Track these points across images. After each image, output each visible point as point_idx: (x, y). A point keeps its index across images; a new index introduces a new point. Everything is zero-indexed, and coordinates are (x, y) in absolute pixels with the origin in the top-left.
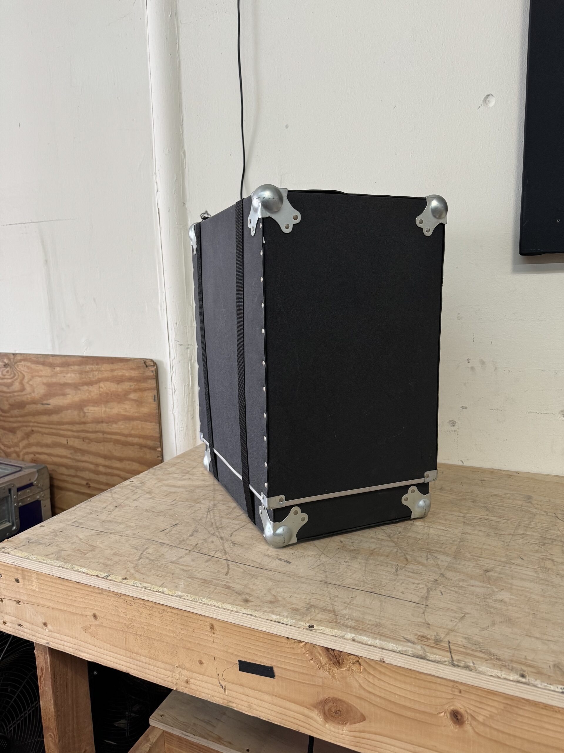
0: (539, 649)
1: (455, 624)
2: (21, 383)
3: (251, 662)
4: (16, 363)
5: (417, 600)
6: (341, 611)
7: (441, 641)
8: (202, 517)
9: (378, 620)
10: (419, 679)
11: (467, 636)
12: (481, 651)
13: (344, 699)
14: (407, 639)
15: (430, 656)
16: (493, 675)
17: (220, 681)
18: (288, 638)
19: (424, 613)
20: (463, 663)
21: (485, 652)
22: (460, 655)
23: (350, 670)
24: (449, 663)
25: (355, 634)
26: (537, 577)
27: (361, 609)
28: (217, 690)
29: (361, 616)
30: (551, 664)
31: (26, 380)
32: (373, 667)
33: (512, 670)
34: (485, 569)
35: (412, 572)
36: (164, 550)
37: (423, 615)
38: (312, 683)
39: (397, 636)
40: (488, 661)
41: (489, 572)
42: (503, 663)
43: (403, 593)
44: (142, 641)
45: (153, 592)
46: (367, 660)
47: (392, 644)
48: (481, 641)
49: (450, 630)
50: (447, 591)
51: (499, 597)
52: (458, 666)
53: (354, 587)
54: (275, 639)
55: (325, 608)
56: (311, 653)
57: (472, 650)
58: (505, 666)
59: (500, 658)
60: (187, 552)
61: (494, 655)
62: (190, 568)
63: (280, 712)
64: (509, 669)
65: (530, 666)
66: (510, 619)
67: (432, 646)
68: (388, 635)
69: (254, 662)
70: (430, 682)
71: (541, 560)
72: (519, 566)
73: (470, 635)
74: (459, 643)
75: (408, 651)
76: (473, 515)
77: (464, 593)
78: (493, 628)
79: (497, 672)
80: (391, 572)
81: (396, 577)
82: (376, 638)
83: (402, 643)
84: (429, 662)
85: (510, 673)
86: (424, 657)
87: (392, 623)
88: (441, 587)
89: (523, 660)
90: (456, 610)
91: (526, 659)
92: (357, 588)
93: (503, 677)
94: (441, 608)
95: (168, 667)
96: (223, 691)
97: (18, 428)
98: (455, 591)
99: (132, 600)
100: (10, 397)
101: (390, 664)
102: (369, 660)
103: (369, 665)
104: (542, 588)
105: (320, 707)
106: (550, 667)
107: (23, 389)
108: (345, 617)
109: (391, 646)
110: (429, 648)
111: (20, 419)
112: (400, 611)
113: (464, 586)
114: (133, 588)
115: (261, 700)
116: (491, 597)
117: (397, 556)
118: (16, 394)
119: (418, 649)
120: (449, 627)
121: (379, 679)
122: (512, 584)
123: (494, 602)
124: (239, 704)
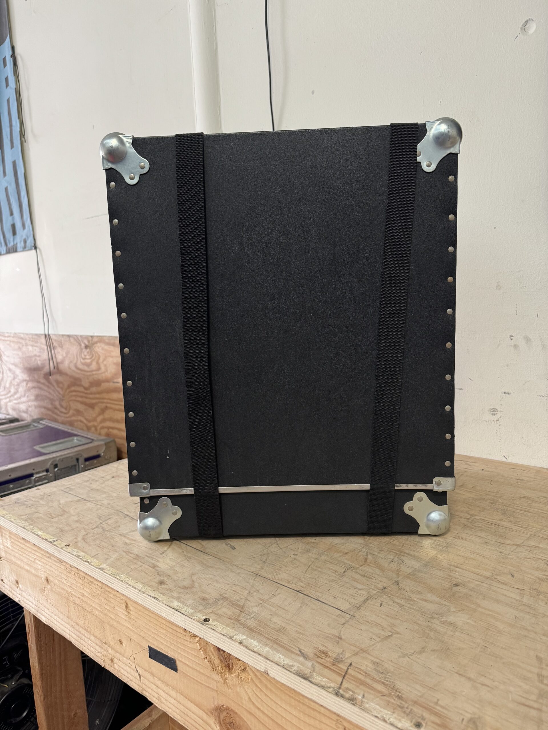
0: (464, 693)
1: (373, 643)
2: (98, 363)
3: (159, 650)
4: (93, 344)
5: (345, 606)
6: (250, 608)
7: (342, 661)
9: (283, 625)
10: (303, 704)
11: (377, 661)
12: (383, 683)
13: (236, 711)
14: (303, 652)
15: (316, 677)
16: (379, 716)
17: (136, 665)
18: (185, 630)
19: (343, 624)
20: (351, 693)
21: (387, 684)
22: (354, 683)
23: (239, 678)
24: (334, 690)
25: (247, 636)
26: (519, 601)
27: (274, 609)
28: (133, 675)
29: (269, 617)
30: (469, 716)
31: (101, 360)
32: (259, 679)
33: (408, 715)
34: (454, 583)
35: (362, 575)
37: (342, 626)
38: (207, 685)
39: (293, 647)
40: (385, 697)
41: (458, 587)
42: (401, 703)
43: (335, 598)
44: (79, 610)
45: (82, 561)
46: (253, 669)
47: (281, 656)
48: (392, 670)
49: (362, 650)
50: (391, 603)
51: (451, 619)
52: (342, 696)
53: (283, 583)
54: (175, 628)
55: (236, 602)
56: (205, 651)
57: (374, 679)
58: (402, 707)
59: (402, 696)
61: (396, 691)
63: (183, 711)
64: (404, 712)
65: (436, 714)
66: (448, 649)
67: (326, 666)
68: (284, 643)
69: (161, 651)
70: (314, 710)
71: (538, 581)
72: (503, 584)
73: (381, 660)
74: (362, 668)
75: (294, 666)
76: (482, 518)
77: (410, 608)
78: (418, 657)
79: (386, 714)
80: (338, 572)
81: (340, 578)
82: (267, 645)
83: (293, 656)
84: (311, 685)
85: (403, 718)
86: (308, 677)
87: (298, 630)
88: (386, 597)
89: (432, 705)
90: (385, 626)
91: (436, 703)
92: (286, 585)
93: (391, 721)
94: (368, 622)
95: (98, 641)
96: (138, 677)
97: (96, 404)
98: (399, 604)
99: (70, 567)
100: (90, 375)
101: (274, 678)
102: (255, 669)
103: (256, 675)
104: (518, 616)
105: (216, 714)
106: (463, 720)
107: (99, 369)
108: (250, 616)
109: (279, 657)
110: (321, 667)
111: (97, 396)
112: (317, 618)
113: (415, 599)
114: (70, 556)
115: (167, 694)
116: (441, 618)
117: (357, 555)
118: (94, 373)
119: (307, 666)
120: (363, 646)
121: (266, 695)
122: (479, 606)
123: (440, 624)
124: (151, 694)
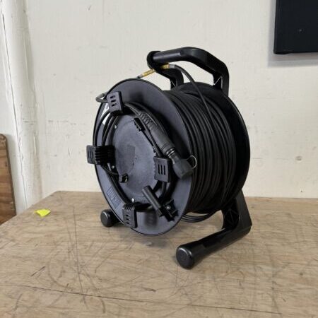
8: (66, 258)
36: (38, 294)
41: (303, 275)
60: (61, 293)
62: (67, 310)
81: (243, 290)
88: (280, 294)
98: (292, 296)
